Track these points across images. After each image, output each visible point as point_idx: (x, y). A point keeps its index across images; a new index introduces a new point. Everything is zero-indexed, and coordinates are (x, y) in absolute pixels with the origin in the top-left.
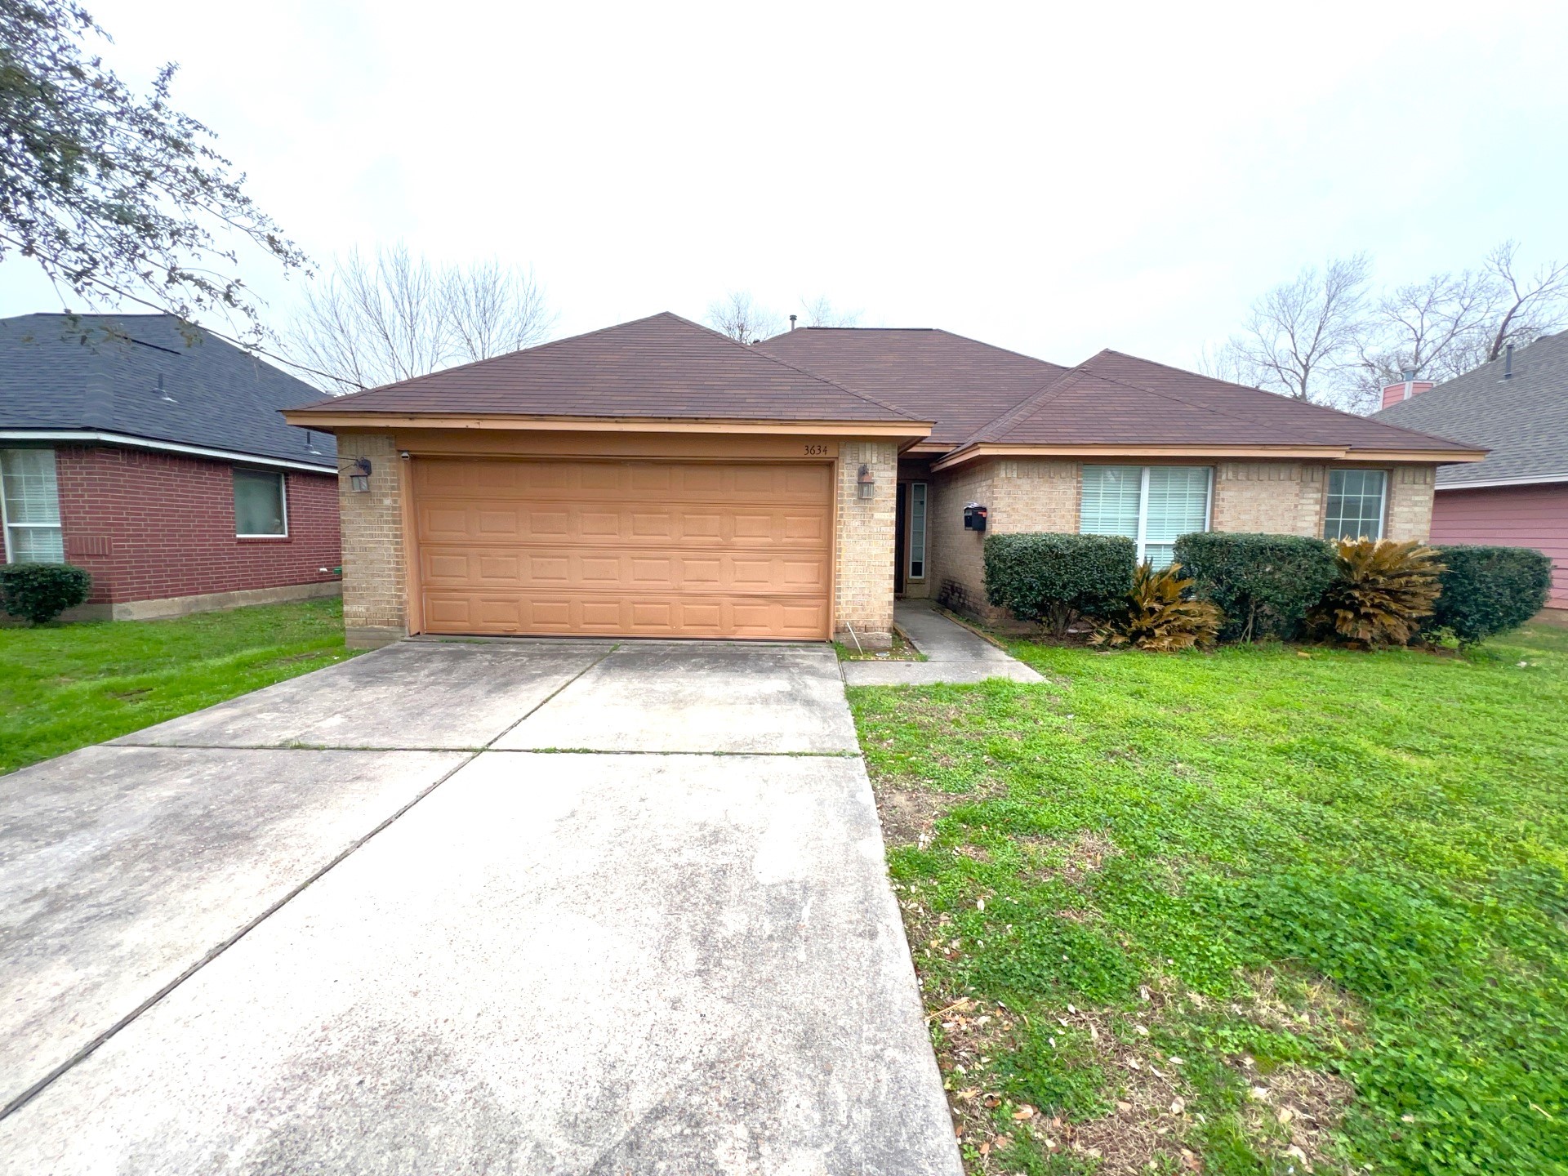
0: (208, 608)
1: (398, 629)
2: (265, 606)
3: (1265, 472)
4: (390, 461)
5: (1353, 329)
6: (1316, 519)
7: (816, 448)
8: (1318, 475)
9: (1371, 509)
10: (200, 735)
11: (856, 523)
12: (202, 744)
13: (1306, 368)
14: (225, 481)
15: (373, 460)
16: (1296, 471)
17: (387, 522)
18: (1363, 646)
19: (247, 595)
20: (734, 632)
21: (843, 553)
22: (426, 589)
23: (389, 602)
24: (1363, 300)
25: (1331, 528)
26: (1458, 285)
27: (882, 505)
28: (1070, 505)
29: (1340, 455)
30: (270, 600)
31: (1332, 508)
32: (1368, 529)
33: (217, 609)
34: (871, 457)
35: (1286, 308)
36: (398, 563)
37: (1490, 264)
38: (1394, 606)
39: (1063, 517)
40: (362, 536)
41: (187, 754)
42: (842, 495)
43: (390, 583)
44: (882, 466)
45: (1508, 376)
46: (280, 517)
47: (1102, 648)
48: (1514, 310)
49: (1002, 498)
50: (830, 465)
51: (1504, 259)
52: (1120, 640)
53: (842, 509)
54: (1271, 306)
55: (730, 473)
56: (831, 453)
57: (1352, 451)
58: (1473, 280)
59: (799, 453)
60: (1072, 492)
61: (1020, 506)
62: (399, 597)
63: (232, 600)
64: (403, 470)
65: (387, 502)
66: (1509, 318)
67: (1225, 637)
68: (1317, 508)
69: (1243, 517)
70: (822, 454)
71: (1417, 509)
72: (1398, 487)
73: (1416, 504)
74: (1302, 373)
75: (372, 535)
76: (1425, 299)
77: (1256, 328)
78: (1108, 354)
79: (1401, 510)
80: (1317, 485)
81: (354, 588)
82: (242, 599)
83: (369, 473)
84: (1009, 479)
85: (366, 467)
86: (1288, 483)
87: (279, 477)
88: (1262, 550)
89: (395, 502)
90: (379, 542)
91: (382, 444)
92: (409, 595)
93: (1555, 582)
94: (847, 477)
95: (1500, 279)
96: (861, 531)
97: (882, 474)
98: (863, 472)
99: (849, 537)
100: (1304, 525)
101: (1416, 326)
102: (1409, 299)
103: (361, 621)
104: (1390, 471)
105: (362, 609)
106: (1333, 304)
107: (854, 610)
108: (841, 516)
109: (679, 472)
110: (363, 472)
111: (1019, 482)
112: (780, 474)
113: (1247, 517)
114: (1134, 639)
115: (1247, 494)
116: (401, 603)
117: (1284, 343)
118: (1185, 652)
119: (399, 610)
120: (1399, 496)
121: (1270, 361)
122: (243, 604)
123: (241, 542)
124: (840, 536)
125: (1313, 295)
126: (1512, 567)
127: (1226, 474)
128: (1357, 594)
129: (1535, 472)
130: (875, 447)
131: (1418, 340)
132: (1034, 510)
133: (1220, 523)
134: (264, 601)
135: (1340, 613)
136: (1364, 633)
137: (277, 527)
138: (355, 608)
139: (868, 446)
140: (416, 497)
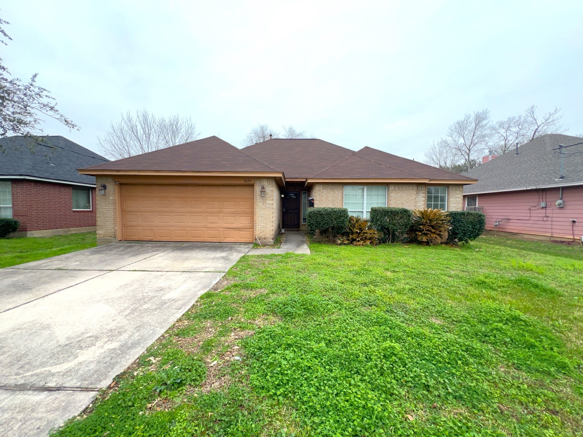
0: (61, 234)
1: (114, 239)
2: (81, 233)
3: (404, 187)
4: (112, 185)
5: (484, 136)
6: (424, 203)
7: (248, 181)
8: (423, 188)
9: (443, 200)
10: (34, 266)
11: (261, 204)
12: (32, 269)
13: (469, 150)
14: (69, 191)
15: (107, 185)
16: (415, 187)
17: (111, 204)
19: (75, 229)
20: (224, 240)
21: (257, 214)
22: (124, 226)
23: (111, 230)
24: (488, 126)
25: (429, 206)
26: (517, 121)
27: (269, 198)
28: (340, 198)
29: (427, 182)
30: (84, 231)
31: (429, 198)
32: (443, 207)
33: (64, 234)
34: (265, 183)
35: (461, 127)
36: (114, 217)
37: (527, 113)
38: (433, 231)
39: (338, 202)
40: (103, 209)
42: (256, 195)
43: (112, 224)
44: (269, 186)
45: (517, 154)
46: (89, 203)
47: (340, 244)
48: (537, 129)
49: (317, 196)
50: (253, 186)
51: (532, 111)
52: (346, 242)
53: (256, 200)
54: (456, 128)
55: (222, 189)
56: (252, 182)
58: (523, 118)
59: (242, 182)
60: (340, 194)
61: (323, 199)
62: (114, 228)
63: (70, 231)
64: (117, 188)
65: (111, 198)
66: (535, 132)
68: (424, 199)
69: (398, 202)
70: (250, 182)
72: (451, 192)
73: (457, 198)
75: (106, 209)
76: (507, 125)
77: (451, 136)
78: (366, 148)
79: (452, 200)
80: (423, 191)
81: (100, 226)
82: (73, 230)
83: (106, 189)
84: (320, 190)
85: (104, 187)
86: (412, 191)
87: (89, 190)
89: (114, 198)
90: (108, 211)
91: (110, 180)
92: (118, 228)
94: (257, 189)
95: (531, 119)
96: (262, 207)
97: (269, 188)
98: (263, 188)
99: (258, 209)
101: (505, 135)
102: (501, 125)
103: (102, 236)
104: (448, 187)
105: (102, 232)
106: (477, 128)
107: (261, 232)
108: (256, 202)
109: (206, 188)
110: (103, 188)
111: (323, 191)
112: (238, 189)
113: (399, 202)
114: (352, 242)
115: (399, 195)
116: (115, 230)
117: (461, 141)
119: (114, 232)
120: (451, 195)
121: (457, 147)
122: (73, 232)
123: (74, 212)
124: (256, 209)
125: (470, 124)
127: (392, 188)
130: (266, 180)
131: (506, 140)
132: (328, 200)
133: (390, 204)
134: (82, 232)
135: (417, 233)
137: (88, 207)
138: (100, 232)
139: (264, 180)
140: (121, 196)
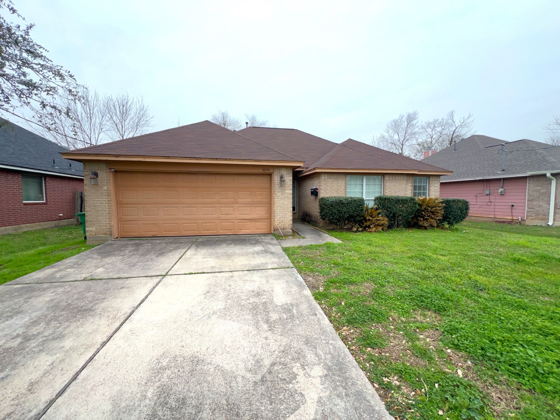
0: (11, 232)
1: (109, 236)
3: (397, 177)
4: (106, 172)
5: (415, 134)
6: (411, 191)
7: (266, 169)
8: (411, 178)
9: (425, 189)
10: (45, 278)
11: (280, 194)
12: (51, 281)
13: (402, 145)
14: (18, 179)
15: (99, 172)
16: (405, 177)
17: (105, 195)
18: (425, 228)
19: (28, 226)
20: (239, 232)
21: (276, 204)
22: (120, 221)
23: (105, 226)
24: (417, 124)
25: (415, 194)
26: (441, 122)
27: (288, 188)
28: (343, 187)
29: (416, 173)
30: (38, 228)
31: (415, 188)
32: (424, 194)
33: (14, 232)
34: (284, 172)
35: (396, 125)
36: (109, 211)
37: (448, 117)
38: (433, 216)
39: (341, 191)
40: (94, 201)
41: (45, 286)
42: (275, 185)
43: (106, 218)
44: (288, 175)
45: (455, 150)
46: (42, 194)
47: (356, 232)
48: (455, 130)
49: (323, 185)
50: (270, 175)
51: (452, 115)
53: (275, 189)
54: (392, 125)
55: (236, 177)
56: (271, 171)
57: (419, 171)
58: (445, 121)
59: (260, 171)
60: (344, 184)
61: (328, 188)
62: (110, 224)
63: (21, 228)
64: (111, 176)
65: (105, 188)
66: (454, 133)
67: (390, 227)
68: (411, 188)
69: (392, 191)
70: (268, 171)
71: (436, 188)
72: (431, 182)
73: (436, 187)
74: (401, 146)
75: (98, 201)
76: (433, 126)
77: (388, 132)
78: (350, 140)
79: (432, 188)
80: (411, 181)
81: (90, 221)
83: (97, 177)
84: (325, 179)
85: (96, 175)
86: (403, 181)
87: (41, 178)
88: (399, 200)
89: (108, 188)
90: (101, 203)
91: (103, 166)
92: (114, 223)
93: (470, 208)
94: (276, 179)
95: (451, 121)
96: (281, 197)
97: (288, 178)
98: (282, 177)
99: (277, 199)
100: (408, 193)
101: (431, 133)
102: (429, 125)
103: (94, 233)
104: (429, 177)
105: (94, 229)
106: (409, 126)
107: (280, 223)
108: (275, 192)
109: (218, 177)
110: (95, 177)
111: (328, 180)
112: (253, 178)
113: (393, 191)
114: (366, 229)
115: (393, 184)
116: (111, 226)
117: (396, 137)
118: (379, 232)
119: (110, 229)
120: (431, 185)
123: (25, 204)
124: (275, 199)
125: (403, 123)
126: (460, 205)
127: (387, 178)
128: (423, 213)
129: (463, 177)
130: (285, 169)
131: (432, 138)
132: (332, 189)
133: (386, 193)
135: (419, 218)
136: (426, 224)
137: (40, 198)
138: (91, 229)
139: (283, 169)
140: (117, 186)
